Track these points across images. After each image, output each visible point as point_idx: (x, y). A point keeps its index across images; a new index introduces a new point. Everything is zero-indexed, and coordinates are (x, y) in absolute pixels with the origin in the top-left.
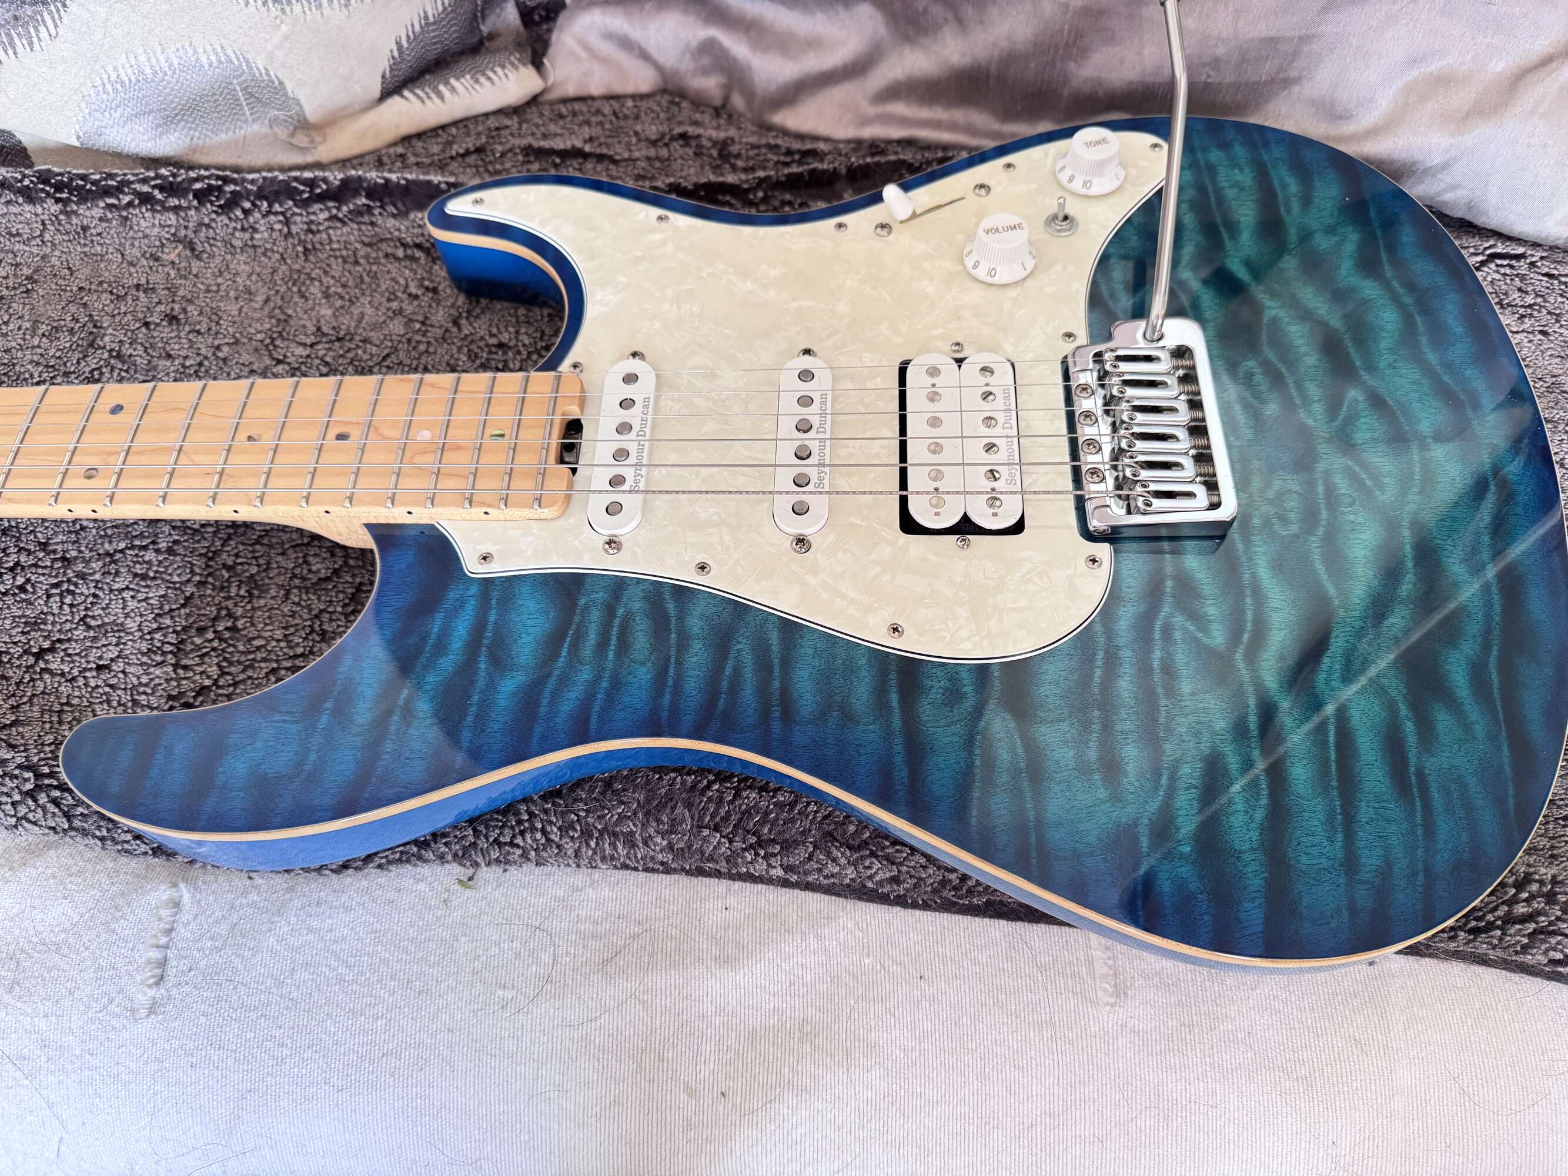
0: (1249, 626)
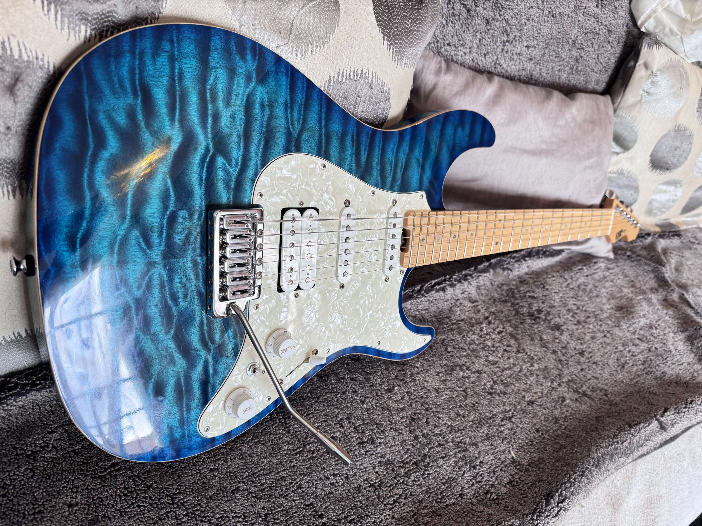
0: (206, 165)
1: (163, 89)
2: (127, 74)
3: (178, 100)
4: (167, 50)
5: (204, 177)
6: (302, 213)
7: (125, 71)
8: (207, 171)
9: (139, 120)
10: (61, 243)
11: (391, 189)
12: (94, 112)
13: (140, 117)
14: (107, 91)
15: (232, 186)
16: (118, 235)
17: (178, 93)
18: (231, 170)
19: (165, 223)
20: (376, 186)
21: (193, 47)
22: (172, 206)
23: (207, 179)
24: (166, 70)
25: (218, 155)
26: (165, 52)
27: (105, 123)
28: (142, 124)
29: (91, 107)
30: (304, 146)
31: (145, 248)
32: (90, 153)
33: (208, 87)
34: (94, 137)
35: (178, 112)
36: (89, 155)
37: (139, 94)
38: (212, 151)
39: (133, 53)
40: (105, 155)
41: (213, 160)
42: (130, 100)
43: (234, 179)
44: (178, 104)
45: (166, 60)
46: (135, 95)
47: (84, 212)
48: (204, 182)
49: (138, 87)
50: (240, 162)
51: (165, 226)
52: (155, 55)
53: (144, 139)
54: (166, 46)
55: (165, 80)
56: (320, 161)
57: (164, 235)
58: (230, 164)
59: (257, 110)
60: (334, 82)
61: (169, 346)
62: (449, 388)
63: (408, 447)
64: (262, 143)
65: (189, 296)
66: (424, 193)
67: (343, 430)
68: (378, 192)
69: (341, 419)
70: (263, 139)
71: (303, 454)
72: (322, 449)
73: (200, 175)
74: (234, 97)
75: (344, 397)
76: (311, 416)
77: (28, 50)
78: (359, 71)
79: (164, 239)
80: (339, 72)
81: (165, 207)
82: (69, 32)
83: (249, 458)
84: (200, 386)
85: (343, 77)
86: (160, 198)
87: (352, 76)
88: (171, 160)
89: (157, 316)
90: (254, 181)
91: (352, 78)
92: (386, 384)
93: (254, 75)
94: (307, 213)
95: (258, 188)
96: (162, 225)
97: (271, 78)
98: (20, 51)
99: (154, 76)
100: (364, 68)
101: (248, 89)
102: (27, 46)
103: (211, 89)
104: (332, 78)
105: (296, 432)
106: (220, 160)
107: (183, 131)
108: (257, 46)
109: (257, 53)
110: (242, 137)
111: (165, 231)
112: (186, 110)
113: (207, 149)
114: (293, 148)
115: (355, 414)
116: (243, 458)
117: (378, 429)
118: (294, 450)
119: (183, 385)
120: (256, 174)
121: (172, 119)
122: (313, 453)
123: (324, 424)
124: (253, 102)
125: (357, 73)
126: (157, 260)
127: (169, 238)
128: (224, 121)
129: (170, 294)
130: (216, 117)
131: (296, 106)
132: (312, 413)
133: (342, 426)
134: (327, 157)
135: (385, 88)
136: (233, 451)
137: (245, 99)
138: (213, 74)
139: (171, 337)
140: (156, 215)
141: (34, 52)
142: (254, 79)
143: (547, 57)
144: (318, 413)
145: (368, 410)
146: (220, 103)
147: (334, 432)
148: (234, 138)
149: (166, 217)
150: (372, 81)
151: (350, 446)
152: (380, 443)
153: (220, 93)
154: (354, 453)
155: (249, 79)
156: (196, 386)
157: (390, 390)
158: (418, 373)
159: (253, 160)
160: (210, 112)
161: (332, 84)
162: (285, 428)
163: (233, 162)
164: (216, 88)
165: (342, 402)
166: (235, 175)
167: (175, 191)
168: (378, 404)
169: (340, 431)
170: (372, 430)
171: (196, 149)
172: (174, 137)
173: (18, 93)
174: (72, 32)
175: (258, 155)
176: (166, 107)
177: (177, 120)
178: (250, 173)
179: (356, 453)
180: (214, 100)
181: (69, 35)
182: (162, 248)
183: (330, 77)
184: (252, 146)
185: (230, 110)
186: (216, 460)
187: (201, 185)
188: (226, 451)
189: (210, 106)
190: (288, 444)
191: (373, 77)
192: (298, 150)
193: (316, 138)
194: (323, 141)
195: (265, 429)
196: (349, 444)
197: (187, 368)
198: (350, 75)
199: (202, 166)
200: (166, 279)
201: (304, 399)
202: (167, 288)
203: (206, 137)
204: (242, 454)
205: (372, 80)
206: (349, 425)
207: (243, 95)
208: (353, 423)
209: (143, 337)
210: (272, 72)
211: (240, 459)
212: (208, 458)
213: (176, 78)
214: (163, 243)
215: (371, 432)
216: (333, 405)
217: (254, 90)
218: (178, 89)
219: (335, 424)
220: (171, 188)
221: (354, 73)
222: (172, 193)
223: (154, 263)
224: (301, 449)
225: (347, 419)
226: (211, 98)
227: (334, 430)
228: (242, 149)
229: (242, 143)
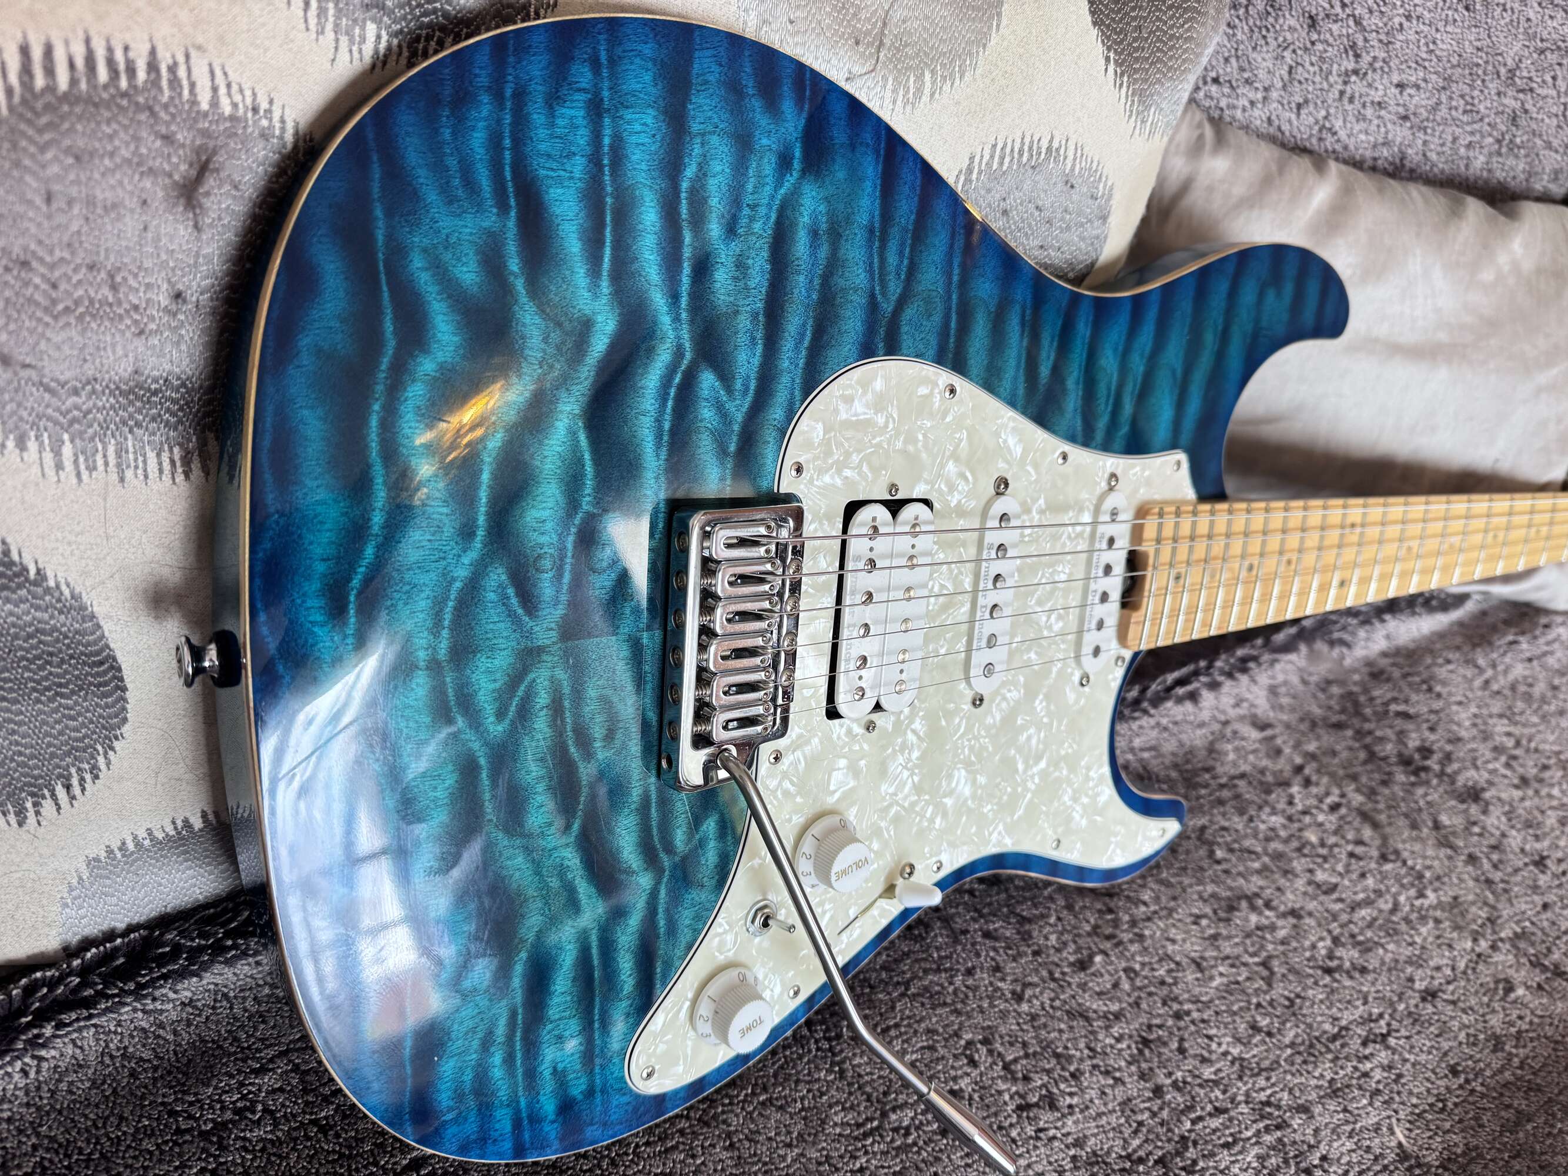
0: (673, 392)
1: (572, 191)
2: (482, 151)
3: (608, 219)
4: (583, 85)
5: (667, 426)
6: (894, 514)
7: (478, 140)
8: (674, 410)
9: (512, 273)
10: (309, 603)
11: (1106, 447)
12: (398, 252)
13: (514, 265)
14: (432, 196)
15: (732, 448)
16: (454, 579)
17: (609, 200)
18: (731, 407)
19: (570, 546)
20: (1072, 439)
21: (648, 77)
22: (586, 503)
23: (674, 432)
24: (582, 139)
25: (703, 366)
26: (579, 90)
27: (424, 281)
28: (519, 285)
29: (390, 237)
30: (906, 341)
31: (520, 611)
32: (385, 362)
33: (685, 185)
34: (396, 318)
35: (608, 252)
36: (383, 367)
37: (512, 202)
38: (688, 356)
39: (498, 96)
40: (427, 366)
41: (689, 382)
42: (490, 220)
43: (736, 428)
44: (608, 230)
45: (582, 113)
46: (503, 207)
47: (369, 519)
48: (666, 438)
49: (510, 184)
50: (753, 385)
51: (569, 554)
52: (554, 100)
53: (524, 325)
54: (582, 74)
55: (578, 166)
56: (945, 377)
57: (567, 578)
58: (729, 390)
59: (801, 246)
60: (980, 172)
61: (566, 863)
62: (1227, 957)
63: (1139, 1118)
64: (809, 333)
65: (619, 735)
66: (1182, 457)
67: (975, 1073)
68: (1079, 455)
69: (970, 1044)
70: (810, 322)
71: (881, 1136)
72: (929, 1123)
73: (659, 421)
74: (746, 211)
75: (970, 982)
76: (893, 1033)
77: (235, 88)
78: (1044, 144)
79: (565, 587)
80: (994, 146)
81: (572, 503)
82: (337, 40)
83: (747, 1144)
84: (635, 963)
85: (1002, 159)
86: (562, 480)
87: (1026, 155)
88: (590, 380)
89: (540, 788)
90: (783, 432)
91: (1025, 159)
92: (1072, 947)
93: (798, 153)
94: (908, 513)
95: (794, 453)
96: (562, 550)
97: (839, 160)
98: (215, 89)
99: (549, 156)
100: (1056, 133)
101: (782, 191)
102: (232, 76)
103: (693, 192)
104: (977, 160)
105: (860, 1076)
106: (708, 380)
107: (621, 303)
108: (808, 75)
109: (808, 93)
110: (761, 318)
111: (568, 567)
112: (628, 248)
113: (679, 353)
114: (881, 345)
115: (1003, 1030)
116: (732, 1145)
117: (1063, 1069)
118: (859, 1126)
119: (596, 962)
120: (791, 414)
121: (595, 272)
122: (907, 1134)
123: (927, 1055)
124: (793, 225)
125: (1039, 148)
126: (549, 642)
127: (577, 584)
128: (722, 278)
129: (574, 731)
130: (703, 268)
131: (895, 232)
132: (897, 1026)
133: (973, 1063)
134: (959, 366)
135: (1101, 185)
136: (707, 1124)
137: (773, 216)
138: (697, 150)
139: (572, 839)
140: (549, 526)
141: (248, 93)
142: (797, 165)
143: (1443, 111)
144: (909, 1025)
145: (1034, 1017)
146: (715, 229)
147: (955, 1079)
148: (744, 322)
149: (573, 530)
150: (1073, 169)
151: (996, 1114)
152: (1070, 1106)
153: (714, 202)
154: (1008, 1135)
155: (784, 162)
156: (626, 966)
157: (1082, 965)
158: (1149, 919)
159: (785, 380)
160: (687, 252)
161: (974, 176)
162: (833, 1064)
163: (738, 385)
164: (703, 187)
165: (967, 997)
166: (740, 416)
167: (597, 461)
168: (1057, 1003)
169: (968, 1075)
170: (1048, 1072)
171: (650, 352)
172: (600, 318)
173: (207, 202)
174: (344, 40)
175: (797, 365)
176: (580, 239)
177: (605, 273)
178: (776, 413)
179: (1014, 1133)
180: (698, 220)
181: (336, 48)
182: (560, 611)
183: (972, 158)
184: (783, 342)
185: (735, 247)
186: (667, 1151)
187: (658, 445)
188: (690, 1126)
189: (688, 237)
190: (844, 1109)
191: (1075, 159)
192: (892, 349)
193: (937, 318)
194: (953, 325)
195: (782, 1067)
196: (993, 1110)
197: (607, 920)
198: (1021, 154)
199: (663, 398)
200: (567, 690)
201: (871, 987)
202: (568, 714)
203: (677, 319)
204: (729, 1135)
205: (1073, 166)
206: (990, 1060)
207: (769, 206)
208: (1000, 1054)
209: (506, 843)
210: (842, 145)
211: (725, 1149)
212: (648, 1144)
213: (606, 162)
214: (564, 598)
215: (1046, 1078)
216: (945, 1004)
217: (795, 192)
218: (609, 189)
219: (955, 1056)
220: (587, 456)
221: (1030, 148)
222: (589, 468)
223: (540, 650)
224: (875, 1123)
225: (986, 1042)
226: (691, 214)
227: (953, 1073)
228: (759, 349)
229: (759, 335)
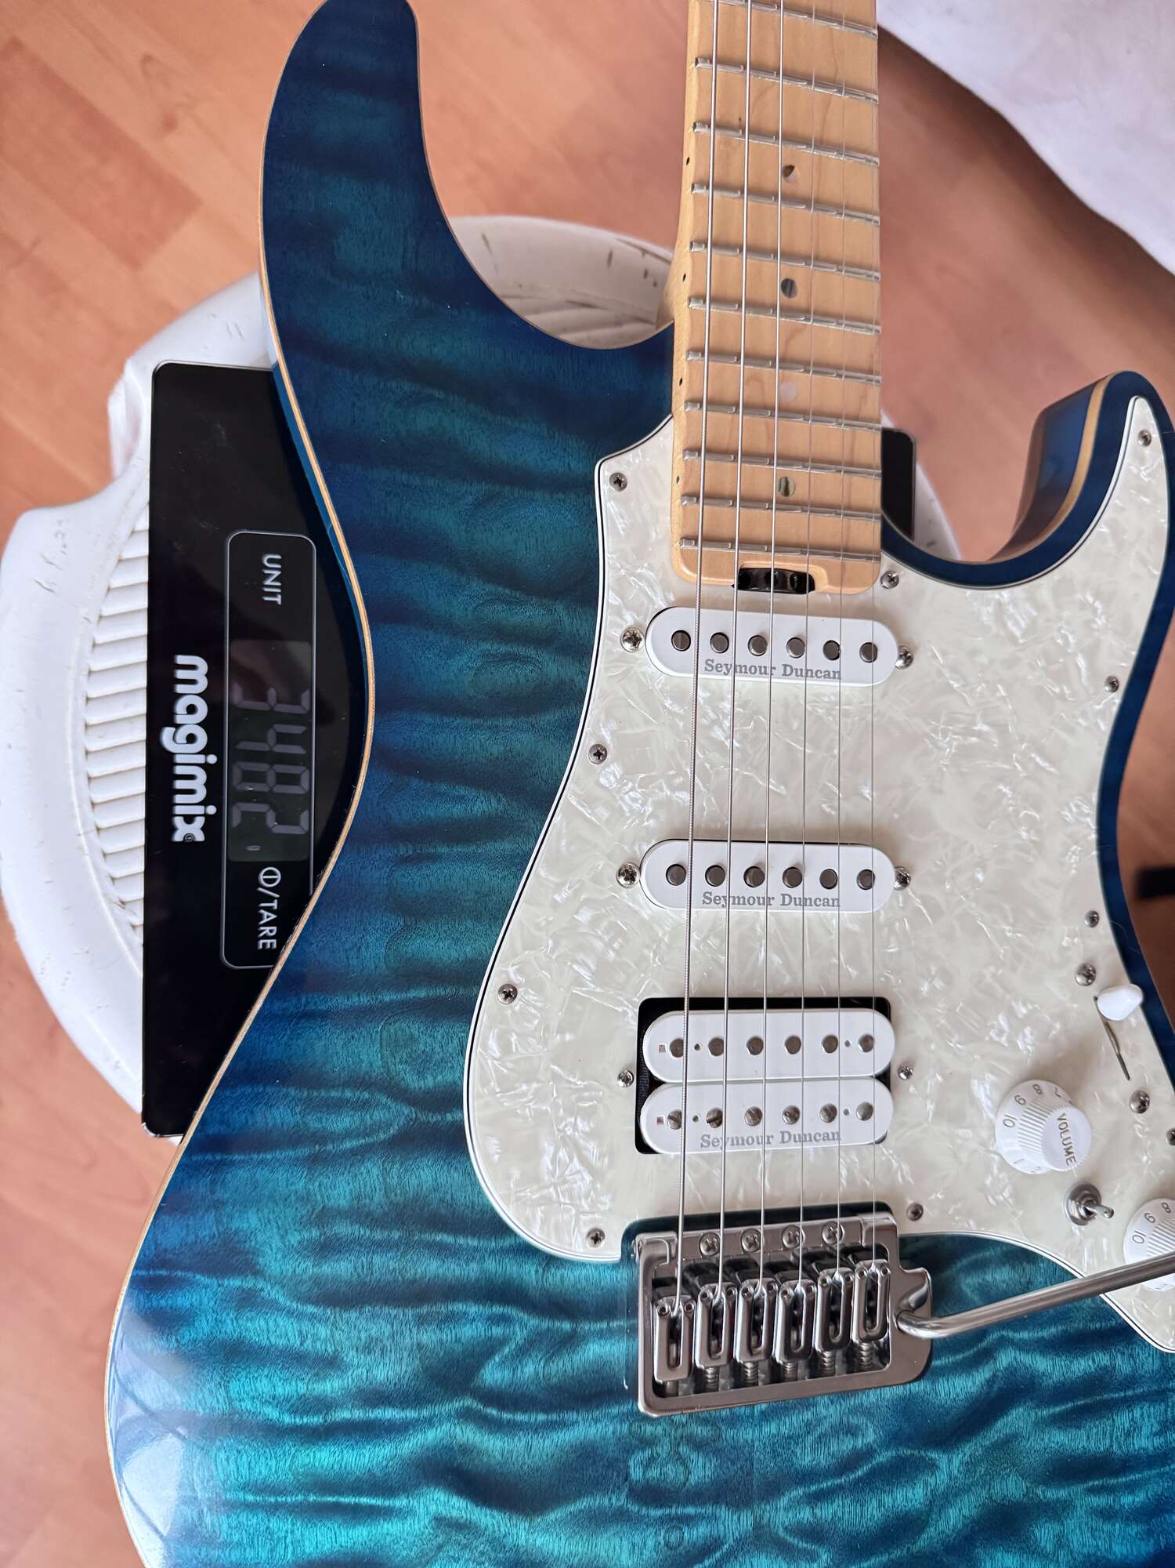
0: (506, 1416)
1: (306, 1532)
3: (330, 1499)
5: (541, 1417)
6: (654, 1084)
8: (525, 1410)
18: (520, 1335)
19: (659, 1512)
22: (619, 1500)
23: (547, 1408)
25: (477, 1382)
31: (718, 1555)
33: (287, 1419)
35: (364, 1500)
38: (468, 1402)
41: (494, 1398)
44: (342, 1500)
48: (554, 1417)
50: (498, 1309)
51: (668, 1511)
55: (280, 1525)
57: (690, 1510)
58: (504, 1341)
59: (341, 1268)
64: (440, 1237)
65: (854, 1420)
66: (605, 472)
70: (427, 1237)
73: (536, 1429)
74: (308, 1345)
79: (699, 1510)
81: (620, 1517)
84: (1082, 1355)
86: (594, 1533)
88: (495, 1513)
89: (888, 1500)
90: (550, 1261)
93: (235, 1282)
95: (576, 1248)
96: (662, 1521)
97: (235, 1224)
101: (282, 1300)
103: (294, 1411)
106: (493, 1375)
107: (417, 1487)
108: (143, 1273)
109: (164, 1273)
110: (424, 1310)
111: (680, 1511)
112: (358, 1479)
113: (466, 1416)
114: (449, 1117)
119: (1070, 1405)
120: (529, 1250)
121: (387, 1513)
124: (317, 1281)
126: (751, 1519)
127: (697, 1496)
128: (385, 1372)
129: (841, 1475)
130: (376, 1397)
131: (314, 1122)
137: (311, 1309)
139: (945, 1457)
142: (249, 1283)
146: (331, 1386)
148: (429, 1336)
149: (644, 1511)
153: (302, 1388)
155: (248, 1301)
156: (1082, 1366)
159: (491, 1265)
160: (358, 1414)
163: (497, 1331)
164: (287, 1399)
166: (533, 1322)
167: (579, 1495)
171: (465, 1449)
172: (433, 1508)
175: (476, 1249)
176: (354, 1527)
177: (387, 1503)
178: (529, 1273)
180: (323, 1404)
182: (723, 1512)
184: (449, 1274)
185: (351, 1356)
187: (562, 1425)
189: (343, 1415)
192: (452, 1098)
193: (415, 1028)
194: (421, 993)
197: (1032, 1399)
199: (512, 1428)
200: (800, 1491)
202: (824, 1485)
203: (429, 1422)
207: (300, 1316)
214: (709, 1510)
217: (280, 1282)
220: (572, 1508)
222: (583, 1504)
223: (758, 1526)
226: (318, 1412)
228: (459, 1307)
229: (443, 1308)
